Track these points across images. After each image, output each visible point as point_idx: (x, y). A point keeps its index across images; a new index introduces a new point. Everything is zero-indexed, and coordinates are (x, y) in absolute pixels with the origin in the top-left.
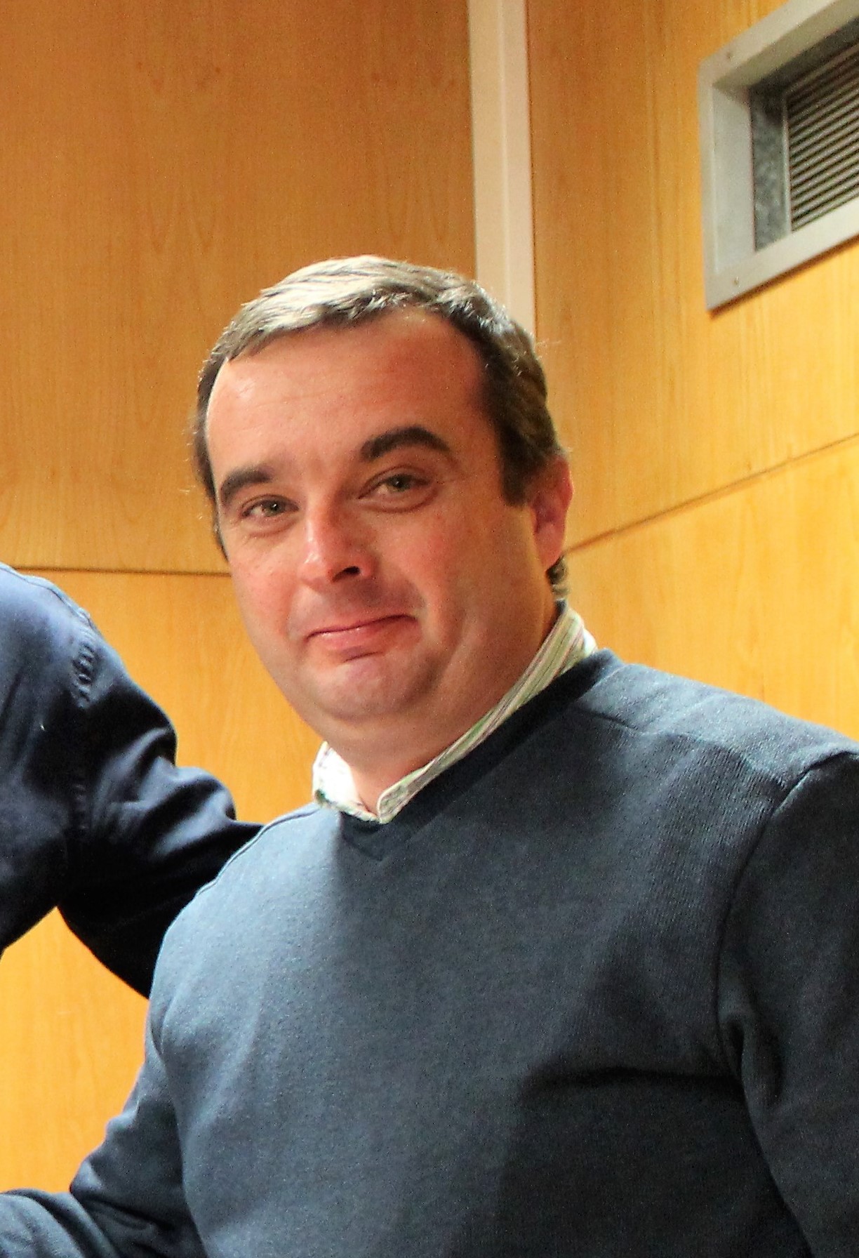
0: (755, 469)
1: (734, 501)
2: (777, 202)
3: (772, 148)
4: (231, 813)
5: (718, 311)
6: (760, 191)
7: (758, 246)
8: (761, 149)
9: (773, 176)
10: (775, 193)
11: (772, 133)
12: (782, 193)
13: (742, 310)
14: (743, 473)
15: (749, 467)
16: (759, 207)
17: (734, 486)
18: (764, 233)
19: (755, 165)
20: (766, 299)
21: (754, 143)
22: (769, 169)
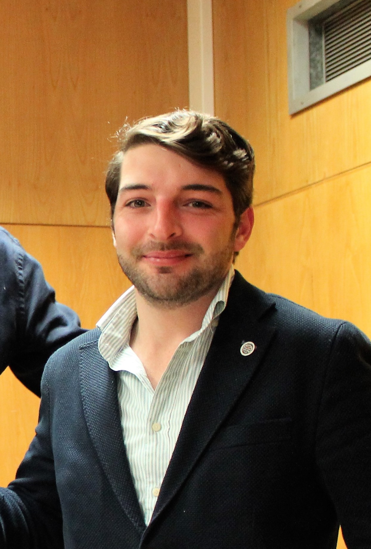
0: (310, 183)
1: (300, 196)
2: (319, 69)
3: (317, 46)
4: (79, 325)
5: (294, 115)
6: (312, 64)
7: (312, 87)
8: (313, 46)
9: (318, 58)
10: (319, 65)
11: (318, 40)
12: (322, 65)
13: (305, 115)
14: (305, 184)
15: (307, 181)
16: (312, 71)
17: (301, 189)
18: (314, 83)
19: (311, 53)
20: (315, 110)
21: (310, 44)
22: (316, 55)
